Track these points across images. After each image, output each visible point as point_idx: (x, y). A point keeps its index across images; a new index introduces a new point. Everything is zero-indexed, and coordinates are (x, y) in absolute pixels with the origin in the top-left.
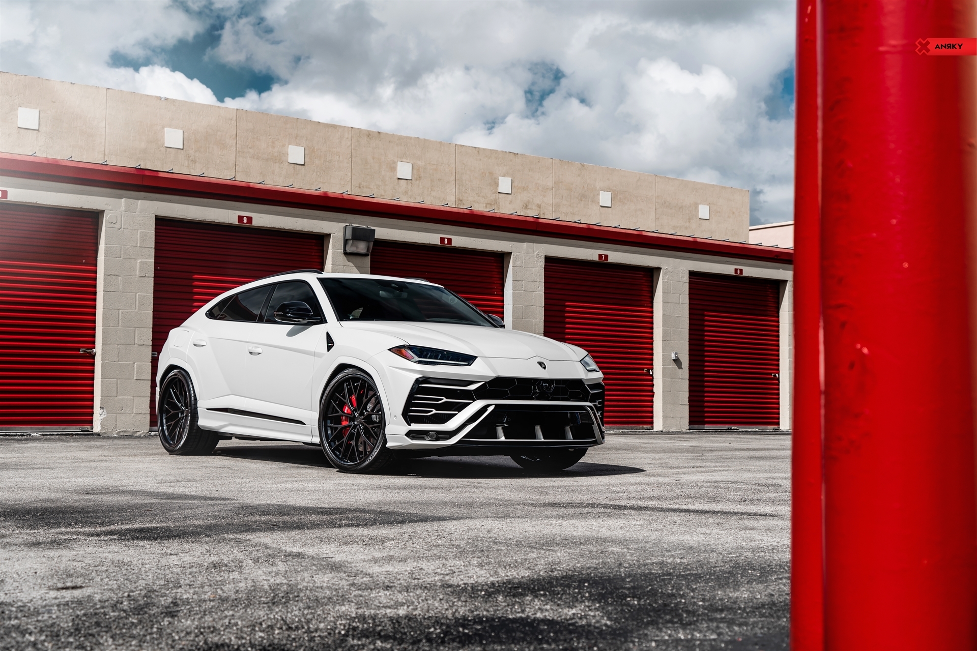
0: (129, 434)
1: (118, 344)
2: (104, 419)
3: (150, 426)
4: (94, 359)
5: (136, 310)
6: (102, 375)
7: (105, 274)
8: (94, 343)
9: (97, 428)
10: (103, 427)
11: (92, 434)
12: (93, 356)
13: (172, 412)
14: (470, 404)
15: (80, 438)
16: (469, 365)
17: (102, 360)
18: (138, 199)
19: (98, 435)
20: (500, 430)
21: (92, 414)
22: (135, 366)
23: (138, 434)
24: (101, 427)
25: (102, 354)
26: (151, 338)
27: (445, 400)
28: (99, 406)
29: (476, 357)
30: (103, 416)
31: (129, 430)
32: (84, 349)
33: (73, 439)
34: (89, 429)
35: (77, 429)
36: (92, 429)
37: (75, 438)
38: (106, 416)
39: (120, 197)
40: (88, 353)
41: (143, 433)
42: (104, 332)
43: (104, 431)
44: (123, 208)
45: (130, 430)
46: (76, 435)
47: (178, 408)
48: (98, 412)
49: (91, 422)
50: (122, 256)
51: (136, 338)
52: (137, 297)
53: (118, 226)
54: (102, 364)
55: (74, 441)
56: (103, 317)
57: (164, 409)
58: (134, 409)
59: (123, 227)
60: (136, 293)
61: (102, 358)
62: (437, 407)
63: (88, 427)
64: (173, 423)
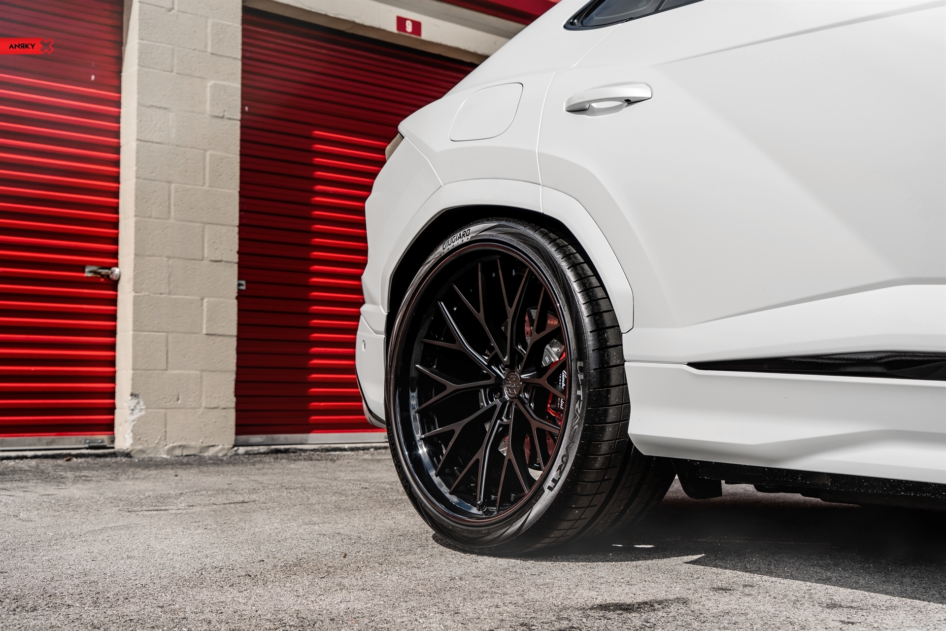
0: (192, 452)
1: (169, 257)
2: (139, 419)
3: (238, 433)
4: (116, 290)
5: (206, 187)
6: (135, 322)
7: (139, 104)
8: (115, 255)
9: (123, 439)
10: (137, 436)
11: (114, 455)
12: (114, 284)
13: (451, 386)
15: (89, 468)
17: (135, 290)
19: (128, 455)
21: (111, 410)
22: (205, 304)
23: (211, 452)
24: (134, 438)
25: (135, 277)
26: (236, 247)
28: (129, 391)
30: (137, 414)
31: (193, 443)
32: (94, 268)
33: (72, 469)
34: (107, 443)
35: (80, 442)
36: (113, 441)
37: (78, 468)
38: (143, 413)
40: (103, 276)
41: (222, 449)
42: (138, 229)
43: (140, 447)
45: (195, 443)
46: (77, 456)
47: (473, 371)
48: (125, 405)
49: (109, 427)
50: (175, 69)
51: (206, 245)
52: (208, 159)
53: (166, 3)
54: (136, 299)
55: (76, 480)
56: (137, 197)
57: (413, 374)
58: (203, 397)
59: (176, 7)
60: (206, 150)
61: (135, 285)
63: (101, 438)
64: (457, 427)
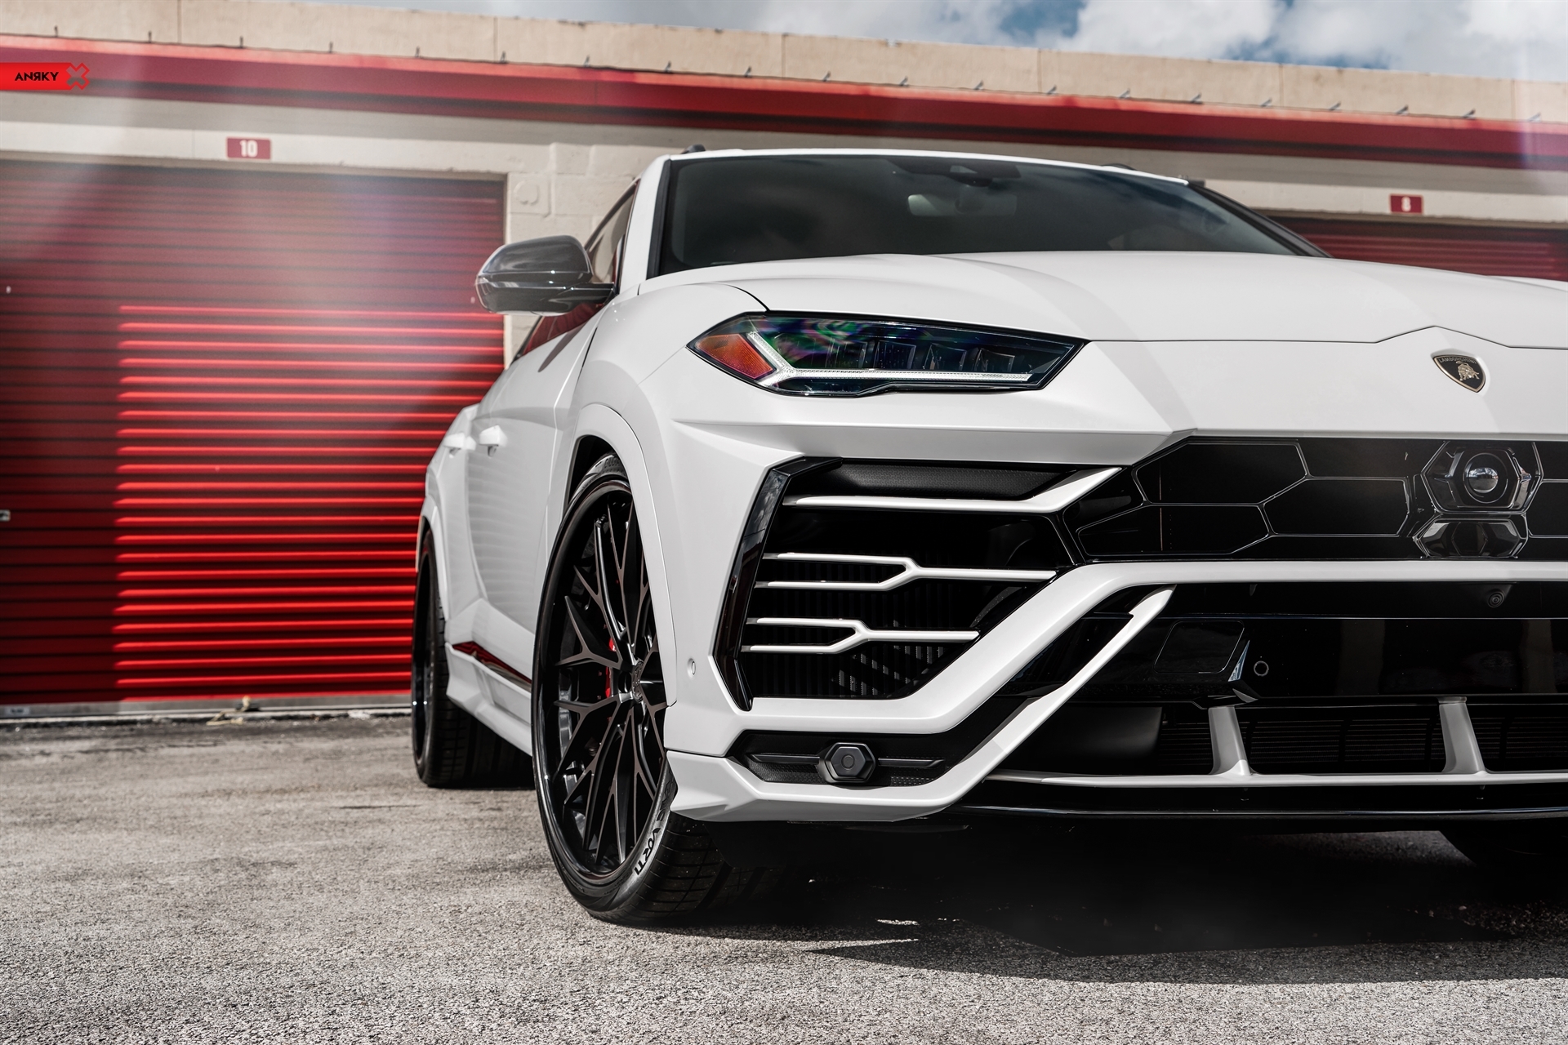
14: (1036, 587)
16: (1039, 382)
18: (590, 143)
20: (1225, 726)
27: (913, 570)
29: (1079, 343)
39: (545, 140)
44: (553, 166)
53: (541, 209)
59: (553, 211)
62: (875, 610)
